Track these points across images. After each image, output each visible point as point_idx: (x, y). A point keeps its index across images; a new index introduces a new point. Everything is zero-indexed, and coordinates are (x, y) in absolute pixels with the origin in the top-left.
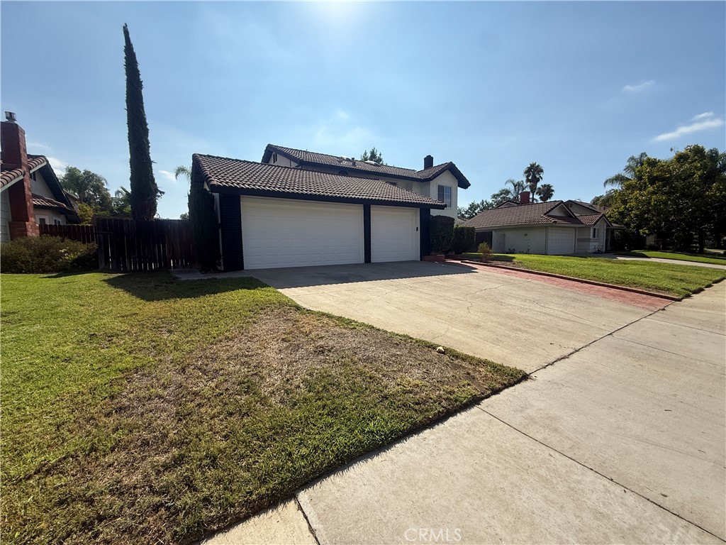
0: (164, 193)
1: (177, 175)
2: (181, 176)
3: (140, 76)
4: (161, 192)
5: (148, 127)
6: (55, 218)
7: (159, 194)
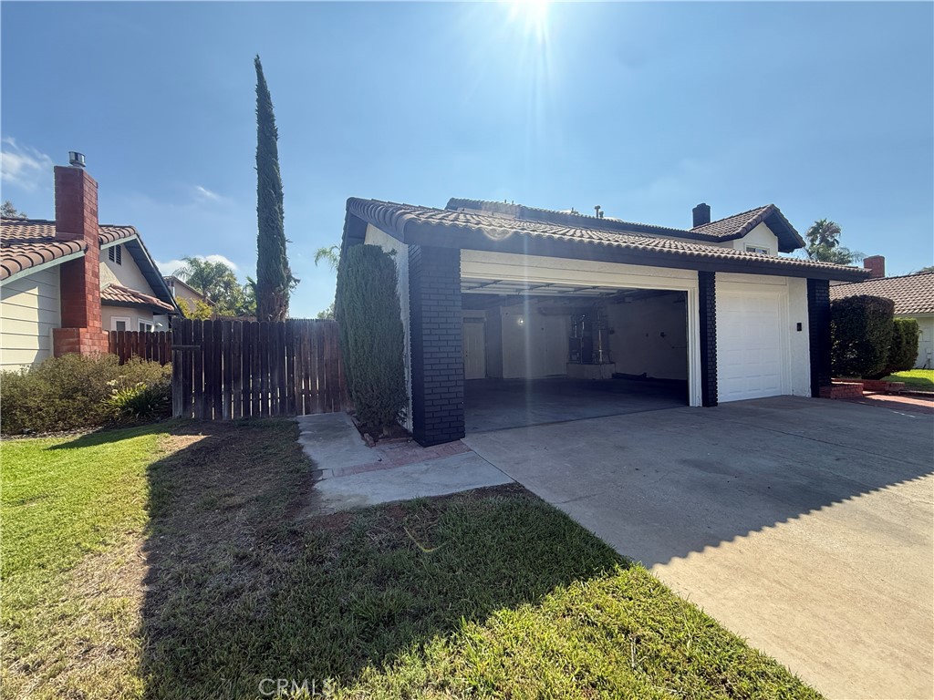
0: (299, 281)
1: (317, 259)
2: (323, 261)
3: (275, 122)
4: (295, 281)
5: (283, 190)
6: (141, 320)
7: (292, 283)
